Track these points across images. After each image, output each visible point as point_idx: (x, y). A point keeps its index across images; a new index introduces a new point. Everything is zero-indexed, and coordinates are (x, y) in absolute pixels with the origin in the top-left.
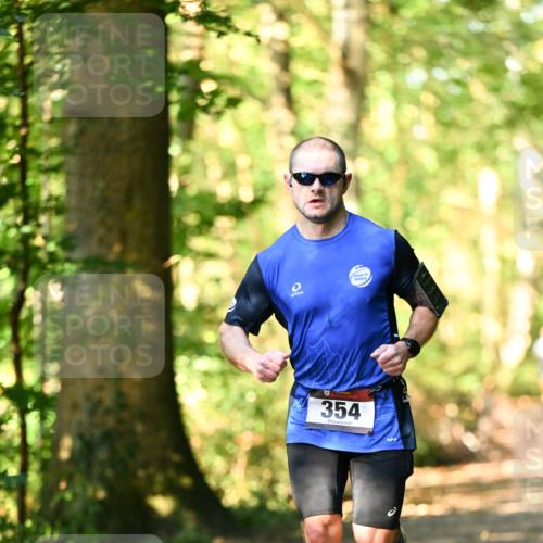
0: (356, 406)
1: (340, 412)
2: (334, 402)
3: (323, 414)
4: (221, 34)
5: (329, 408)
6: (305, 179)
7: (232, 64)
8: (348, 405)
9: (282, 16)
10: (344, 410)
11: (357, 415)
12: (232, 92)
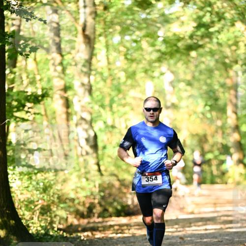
0: (156, 177)
1: (151, 180)
2: (149, 177)
3: (146, 181)
4: (27, 20)
5: (148, 179)
6: (148, 110)
8: (154, 177)
10: (153, 179)
11: (157, 179)
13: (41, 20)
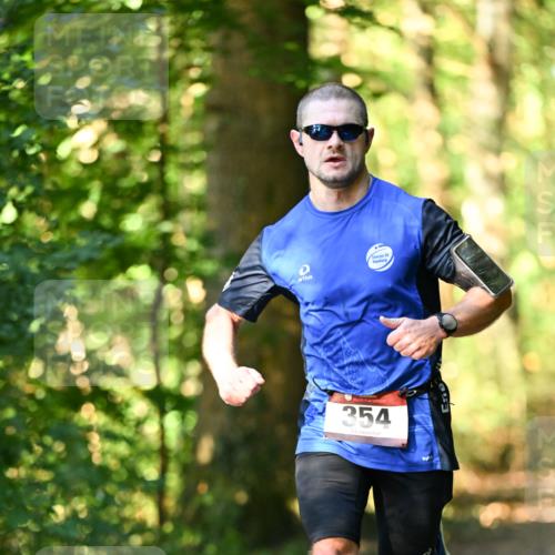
1: (365, 419)
5: (352, 415)
7: (374, 57)
9: (426, 9)
12: (373, 85)
13: (391, 28)
